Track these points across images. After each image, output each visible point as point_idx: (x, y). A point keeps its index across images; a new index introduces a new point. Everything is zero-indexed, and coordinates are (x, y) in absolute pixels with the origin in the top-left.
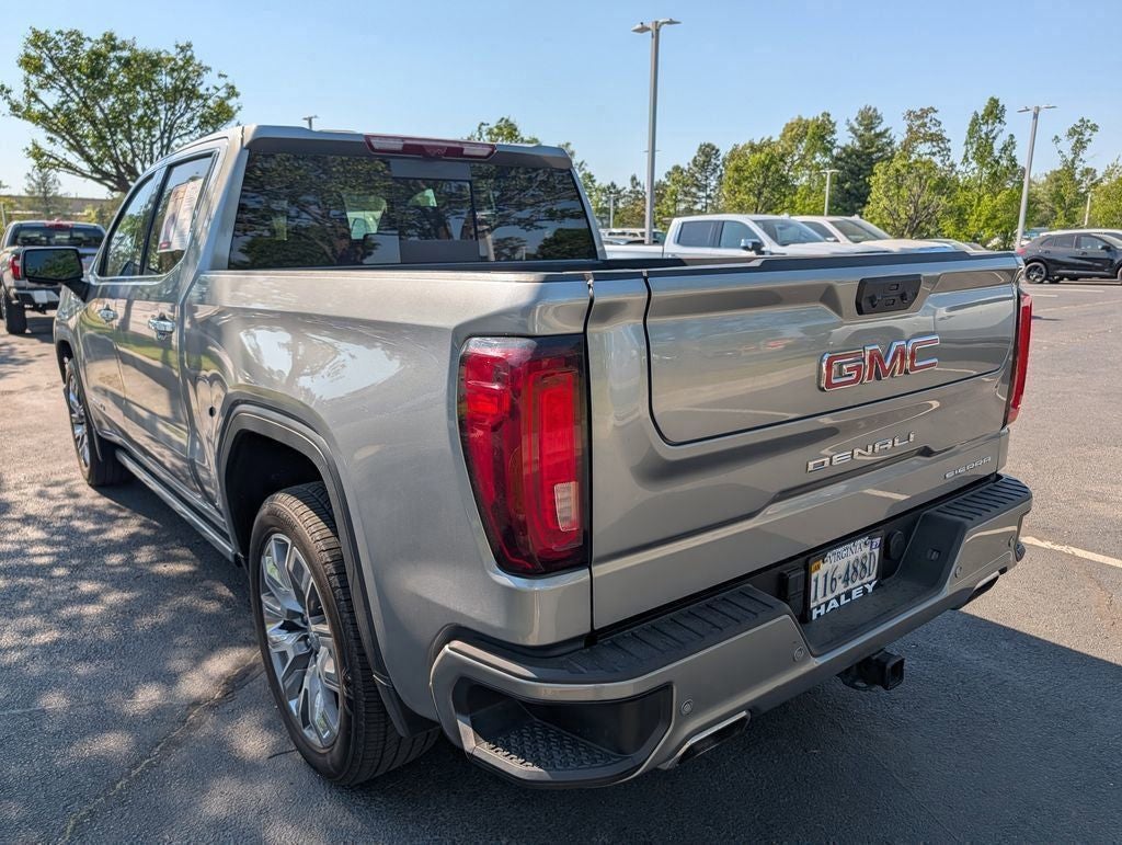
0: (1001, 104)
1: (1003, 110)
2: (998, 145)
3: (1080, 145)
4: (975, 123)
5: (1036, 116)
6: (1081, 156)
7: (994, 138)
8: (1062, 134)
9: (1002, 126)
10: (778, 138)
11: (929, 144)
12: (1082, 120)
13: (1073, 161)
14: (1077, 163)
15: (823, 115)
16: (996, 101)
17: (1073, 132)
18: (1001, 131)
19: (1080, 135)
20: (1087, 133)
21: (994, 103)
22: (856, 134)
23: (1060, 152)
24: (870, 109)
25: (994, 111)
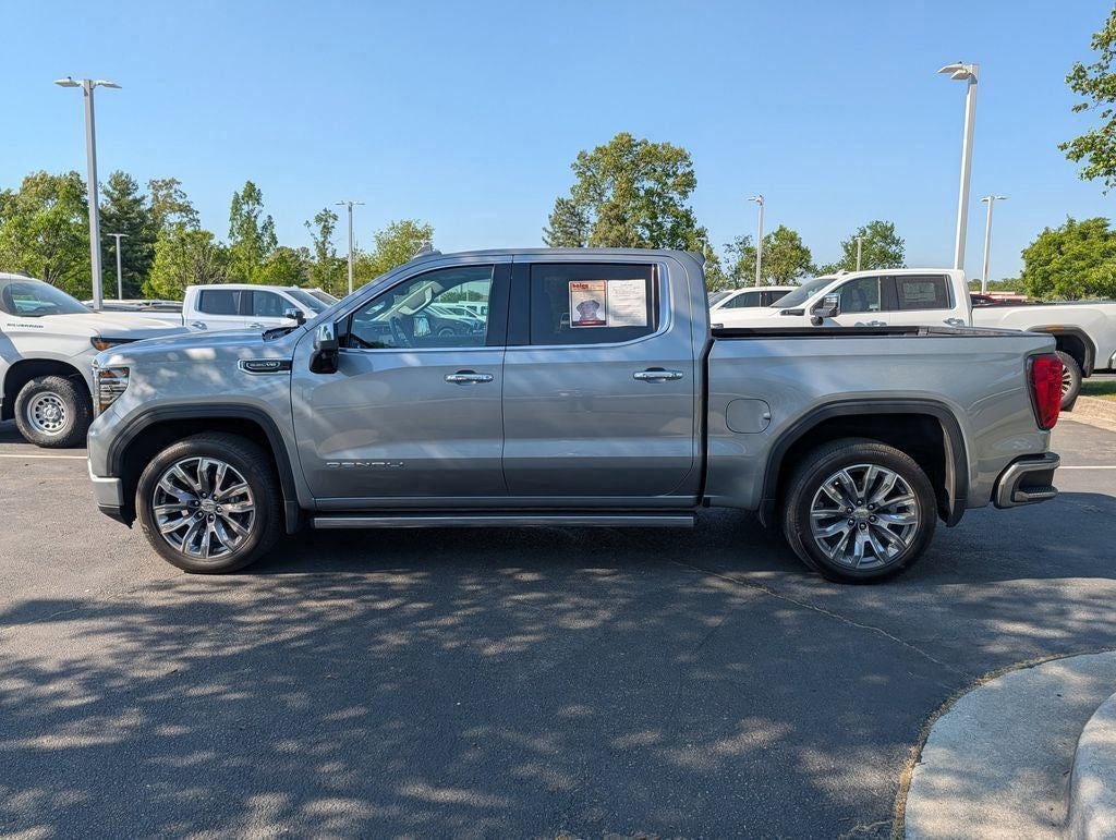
0: (257, 187)
1: (259, 193)
2: (260, 223)
3: (327, 231)
4: (236, 201)
5: (350, 209)
6: (329, 239)
7: (255, 217)
8: (312, 221)
9: (261, 208)
10: (19, 192)
11: (178, 214)
12: (325, 210)
13: (323, 243)
14: (327, 245)
15: (71, 174)
16: (253, 185)
17: (319, 219)
18: (261, 212)
19: (325, 222)
20: (331, 220)
21: (251, 186)
22: (112, 198)
23: (312, 235)
24: (122, 174)
25: (252, 194)
